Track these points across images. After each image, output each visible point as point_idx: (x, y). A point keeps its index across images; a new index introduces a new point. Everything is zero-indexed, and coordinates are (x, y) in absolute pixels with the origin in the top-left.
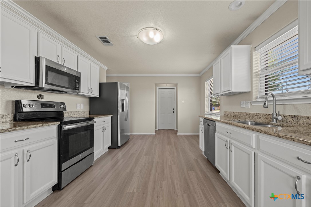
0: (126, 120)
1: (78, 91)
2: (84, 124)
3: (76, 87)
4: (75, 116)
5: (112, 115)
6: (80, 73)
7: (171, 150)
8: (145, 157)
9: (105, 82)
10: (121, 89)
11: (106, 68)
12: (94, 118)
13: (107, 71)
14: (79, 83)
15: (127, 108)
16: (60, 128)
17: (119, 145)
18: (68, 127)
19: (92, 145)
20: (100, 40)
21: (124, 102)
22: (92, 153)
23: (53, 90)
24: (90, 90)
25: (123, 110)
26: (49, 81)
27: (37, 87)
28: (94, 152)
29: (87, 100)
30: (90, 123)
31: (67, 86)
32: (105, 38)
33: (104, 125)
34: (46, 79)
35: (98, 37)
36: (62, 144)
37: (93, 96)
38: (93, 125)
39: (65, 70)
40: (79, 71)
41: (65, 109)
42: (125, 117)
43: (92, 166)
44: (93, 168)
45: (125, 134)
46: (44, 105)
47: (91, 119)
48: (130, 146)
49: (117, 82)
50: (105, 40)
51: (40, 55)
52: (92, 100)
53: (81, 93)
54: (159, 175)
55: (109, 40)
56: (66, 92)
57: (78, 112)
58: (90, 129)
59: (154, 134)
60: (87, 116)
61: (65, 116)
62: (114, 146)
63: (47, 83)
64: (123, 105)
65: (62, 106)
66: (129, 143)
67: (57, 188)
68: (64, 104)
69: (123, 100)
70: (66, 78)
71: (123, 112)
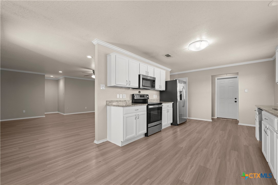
0: (183, 106)
1: (154, 88)
2: (157, 106)
3: (153, 86)
4: (153, 102)
5: (173, 102)
6: (155, 78)
7: (223, 134)
8: (196, 134)
9: (170, 80)
10: (179, 83)
11: (170, 70)
12: (162, 104)
13: (171, 72)
14: (155, 84)
15: (184, 97)
16: (147, 107)
17: (178, 123)
18: (150, 107)
19: (161, 119)
20: (165, 56)
21: (182, 93)
22: (161, 124)
23: (144, 89)
24: (160, 87)
25: (181, 99)
26: (143, 85)
27: (139, 88)
28: (162, 123)
29: (158, 93)
30: (160, 106)
31: (150, 86)
32: (168, 55)
33: (168, 109)
34: (142, 84)
35: (164, 55)
36: (148, 115)
37: (162, 90)
38: (162, 107)
39: (149, 78)
40: (155, 77)
41: (148, 98)
42: (182, 104)
43: (161, 131)
44: (162, 132)
45: (183, 118)
46: (141, 96)
47: (161, 104)
48: (186, 126)
49: (176, 80)
50: (168, 56)
51: (140, 73)
52: (161, 92)
53: (156, 89)
54: (203, 145)
55: (170, 55)
56: (149, 89)
57: (154, 100)
58: (160, 109)
59: (211, 121)
60: (159, 102)
61: (148, 102)
62: (174, 123)
63: (142, 86)
64: (181, 96)
65: (147, 97)
66: (186, 124)
67: (146, 135)
68: (148, 95)
69: (181, 92)
70: (149, 82)
71: (181, 100)
